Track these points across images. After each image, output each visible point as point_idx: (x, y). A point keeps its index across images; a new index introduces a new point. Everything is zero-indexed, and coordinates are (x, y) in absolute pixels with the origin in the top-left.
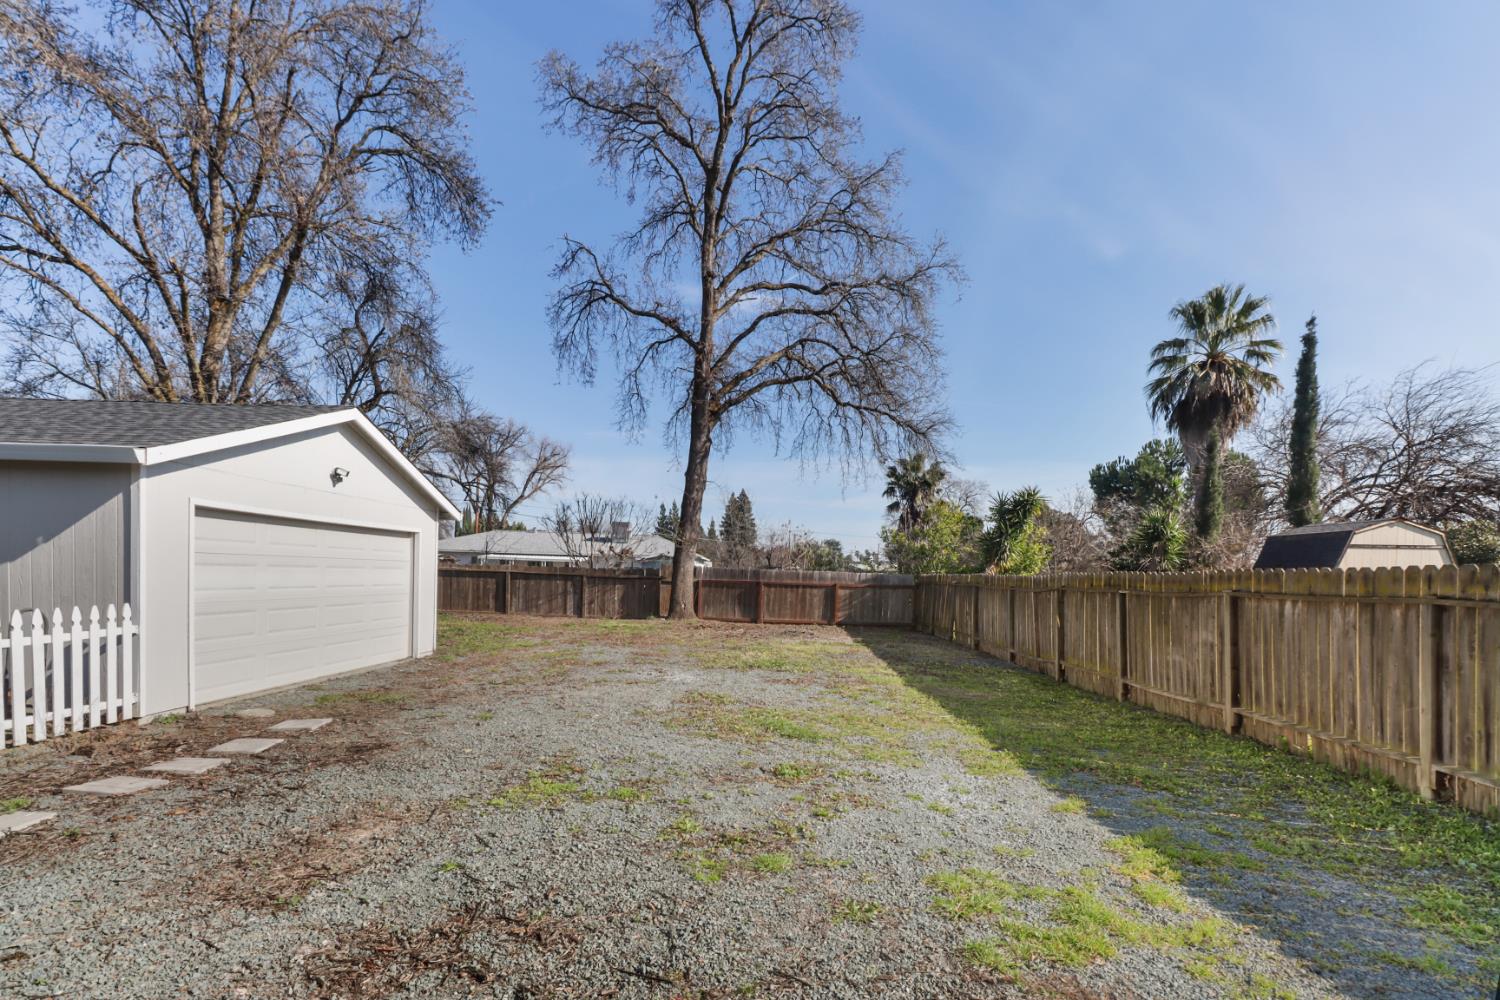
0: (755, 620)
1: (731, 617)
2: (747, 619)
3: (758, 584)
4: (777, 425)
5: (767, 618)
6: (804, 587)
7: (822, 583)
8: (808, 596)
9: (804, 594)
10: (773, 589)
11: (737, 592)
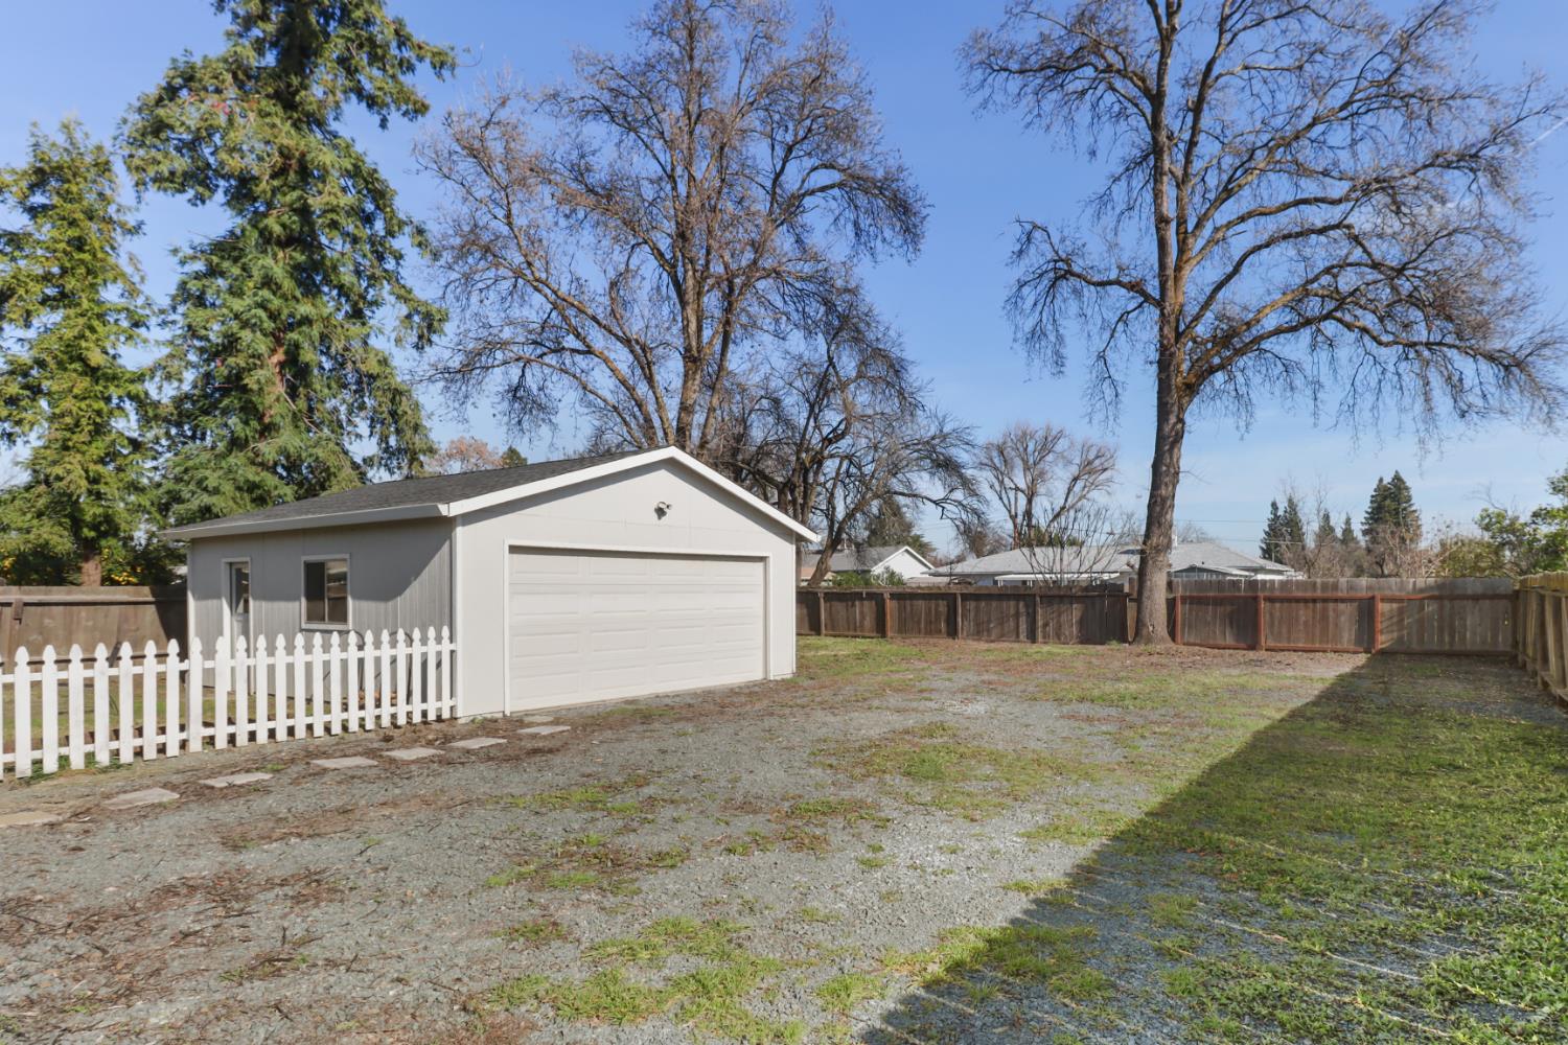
0: (1253, 647)
1: (1220, 642)
2: (1242, 645)
3: (1256, 598)
4: (1316, 385)
5: (1271, 644)
6: (1325, 600)
7: (1352, 594)
8: (1331, 613)
9: (1325, 610)
10: (1278, 605)
11: (1229, 608)
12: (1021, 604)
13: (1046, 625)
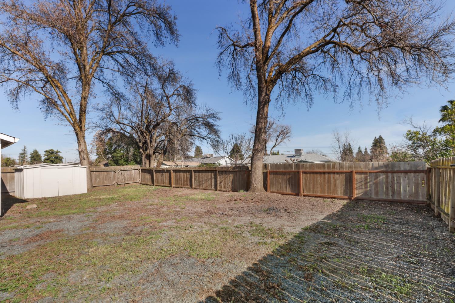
0: (298, 195)
1: (285, 192)
2: (294, 193)
3: (299, 172)
5: (306, 193)
6: (329, 173)
7: (342, 170)
8: (332, 179)
9: (329, 178)
10: (308, 175)
11: (288, 177)
12: (213, 174)
13: (221, 183)
